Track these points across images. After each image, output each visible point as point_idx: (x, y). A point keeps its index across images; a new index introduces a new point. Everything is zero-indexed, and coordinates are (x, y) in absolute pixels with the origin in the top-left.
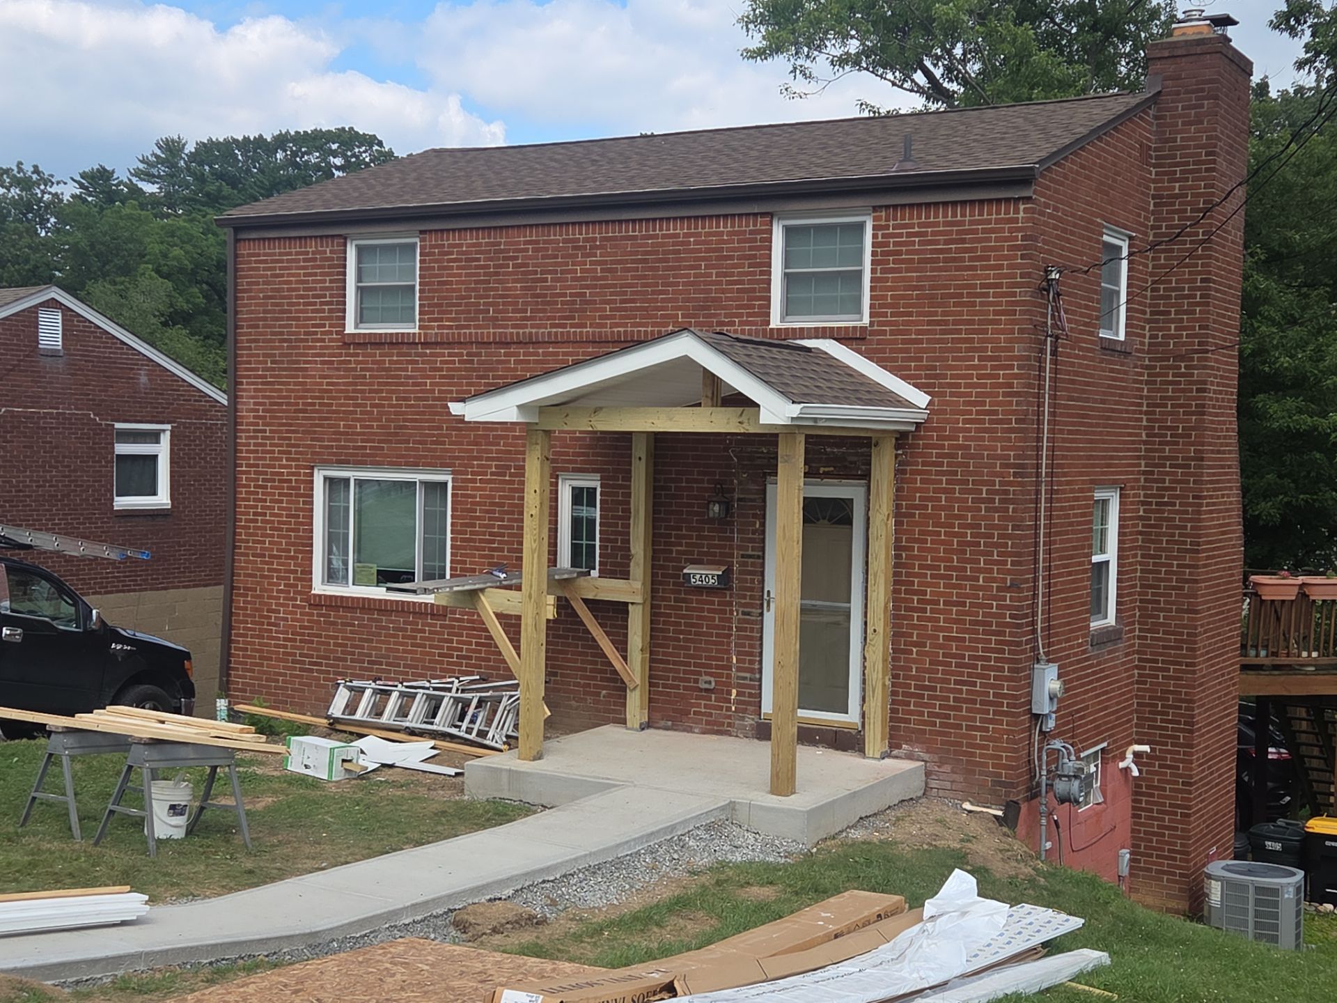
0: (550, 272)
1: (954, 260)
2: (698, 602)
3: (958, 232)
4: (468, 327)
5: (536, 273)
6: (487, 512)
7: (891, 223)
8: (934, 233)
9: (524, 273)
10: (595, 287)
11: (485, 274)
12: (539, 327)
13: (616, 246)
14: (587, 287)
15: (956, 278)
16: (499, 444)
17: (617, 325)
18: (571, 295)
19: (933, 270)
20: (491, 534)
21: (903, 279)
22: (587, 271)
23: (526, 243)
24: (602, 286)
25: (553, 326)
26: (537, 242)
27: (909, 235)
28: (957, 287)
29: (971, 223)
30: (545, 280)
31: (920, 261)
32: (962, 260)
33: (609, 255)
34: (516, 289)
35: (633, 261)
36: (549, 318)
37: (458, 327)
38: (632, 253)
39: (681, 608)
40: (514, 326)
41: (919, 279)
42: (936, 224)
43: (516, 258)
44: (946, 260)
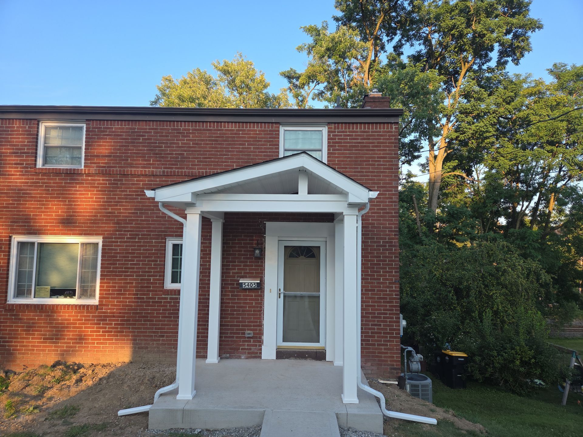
0: (163, 143)
1: (365, 146)
2: (244, 296)
3: (367, 136)
4: (115, 167)
5: (156, 143)
6: (124, 257)
7: (337, 130)
8: (356, 135)
9: (148, 143)
10: (189, 151)
11: (126, 142)
12: (157, 168)
13: (200, 133)
14: (185, 151)
15: (366, 154)
16: (132, 224)
17: (201, 169)
18: (176, 154)
19: (356, 150)
20: (125, 268)
21: (343, 154)
22: (184, 144)
23: (150, 129)
24: (192, 151)
25: (165, 168)
26: (156, 129)
27: (345, 135)
28: (366, 157)
29: (372, 132)
30: (162, 147)
31: (350, 146)
32: (369, 147)
33: (197, 137)
34: (144, 150)
35: (210, 140)
36: (163, 164)
37: (108, 167)
38: (209, 137)
39: (235, 299)
40: (142, 168)
41: (350, 154)
42: (357, 132)
43: (144, 136)
44: (361, 146)
